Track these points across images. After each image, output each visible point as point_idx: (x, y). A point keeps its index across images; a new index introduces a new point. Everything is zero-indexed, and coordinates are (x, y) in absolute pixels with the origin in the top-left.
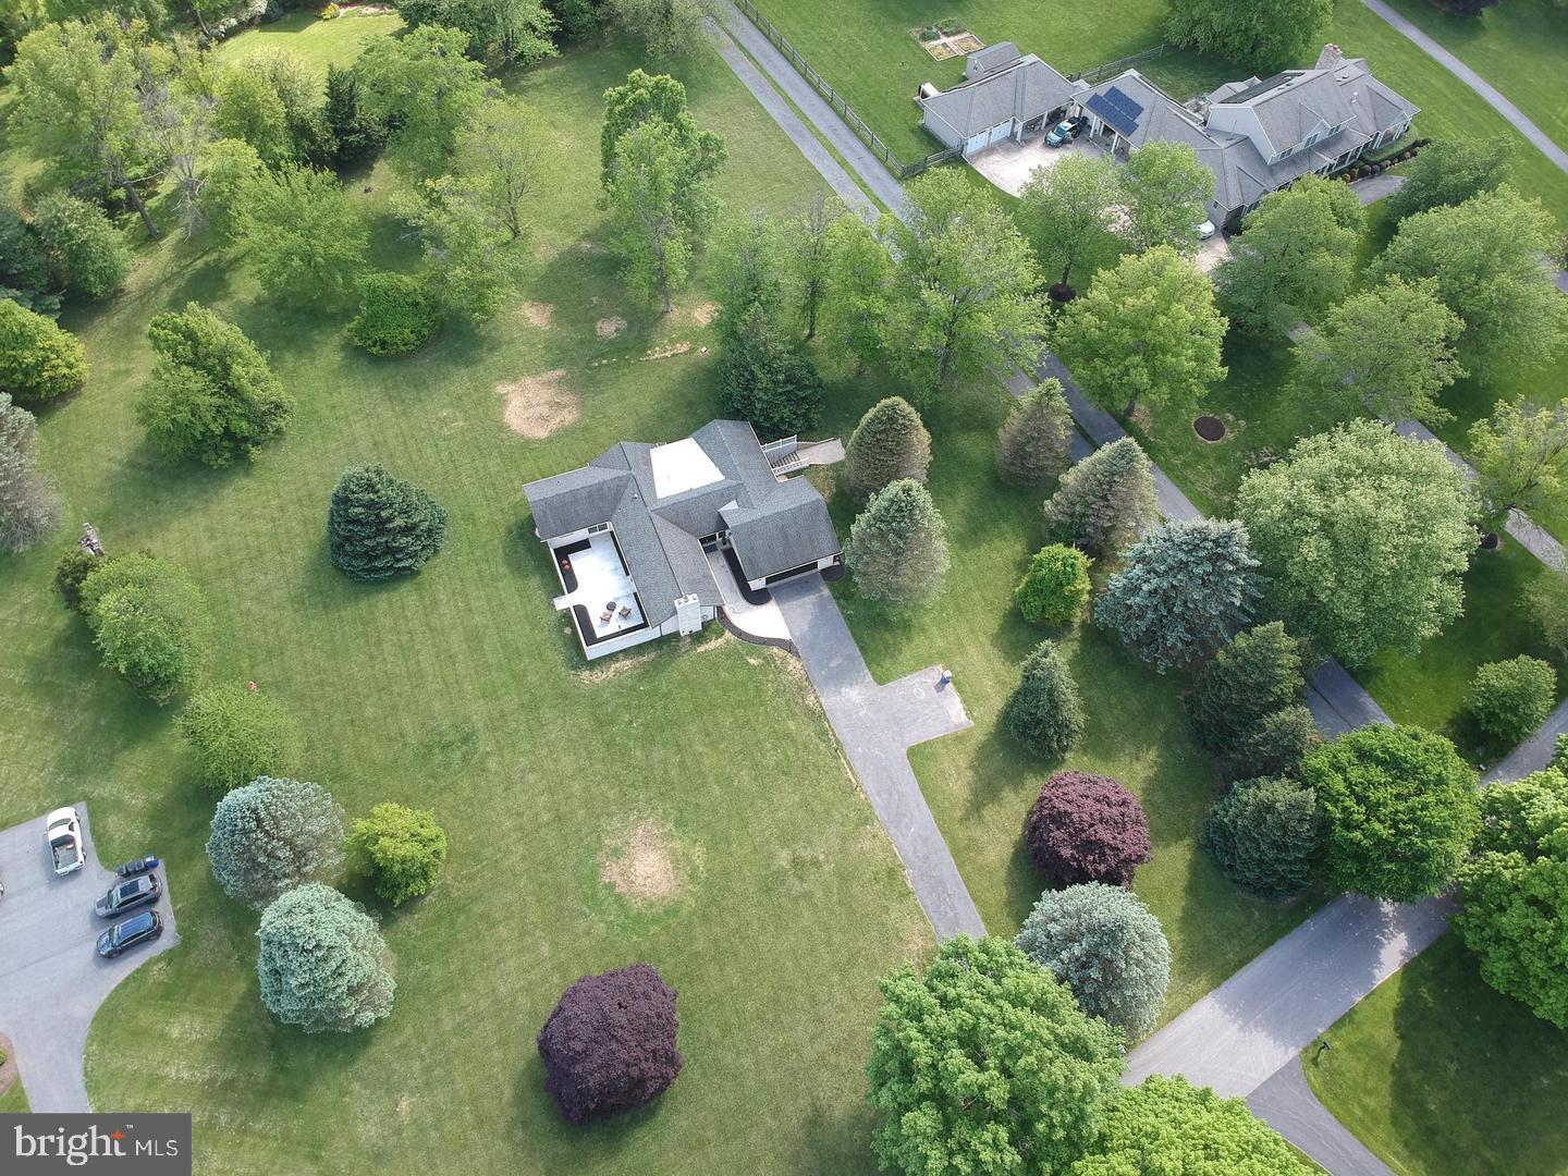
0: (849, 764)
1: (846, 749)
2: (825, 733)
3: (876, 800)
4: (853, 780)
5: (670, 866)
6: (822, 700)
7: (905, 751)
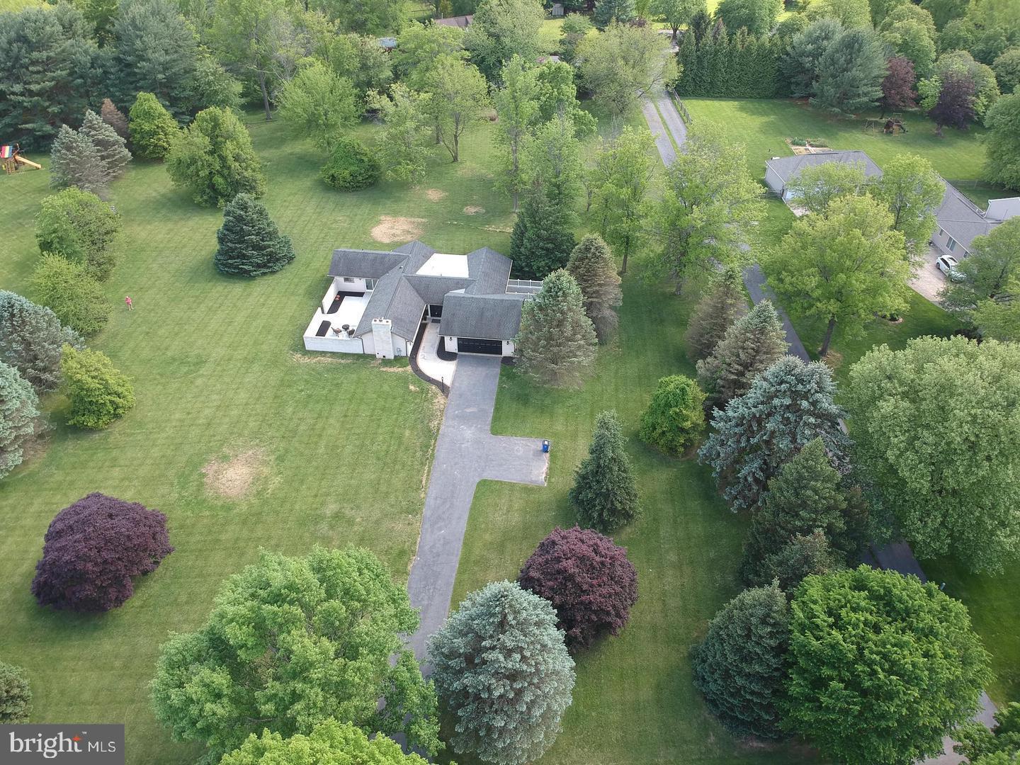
0: (429, 472)
1: (435, 462)
2: (427, 446)
3: (430, 502)
4: (424, 482)
5: (251, 480)
6: (442, 427)
7: (478, 480)
